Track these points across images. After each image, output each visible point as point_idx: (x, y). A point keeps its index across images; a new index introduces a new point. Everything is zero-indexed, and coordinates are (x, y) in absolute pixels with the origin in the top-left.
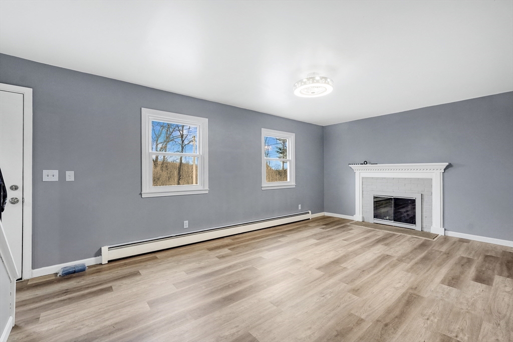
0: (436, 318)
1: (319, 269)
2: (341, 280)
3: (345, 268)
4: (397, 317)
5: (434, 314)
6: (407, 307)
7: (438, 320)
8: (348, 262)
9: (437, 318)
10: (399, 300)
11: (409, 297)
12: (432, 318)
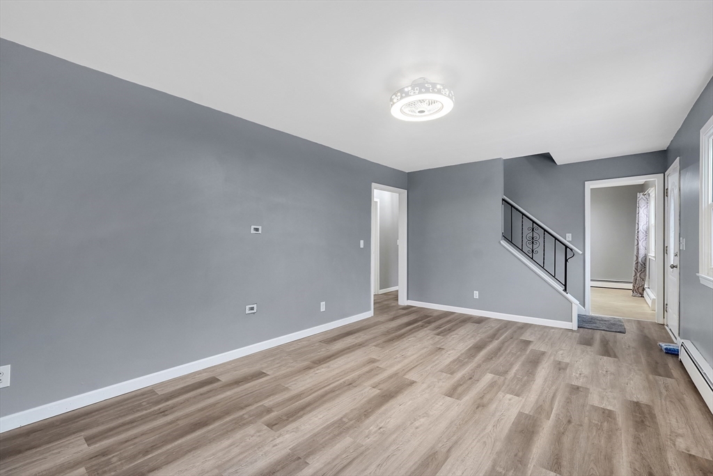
1: (412, 383)
2: (384, 370)
3: (373, 387)
8: (365, 399)
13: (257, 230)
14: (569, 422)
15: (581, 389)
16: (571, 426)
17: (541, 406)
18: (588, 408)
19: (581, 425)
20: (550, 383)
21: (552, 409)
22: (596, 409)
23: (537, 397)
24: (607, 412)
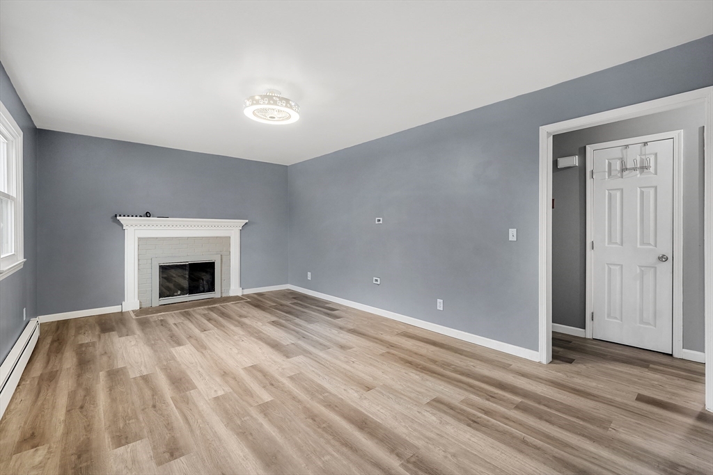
13: (379, 220)
14: (154, 406)
15: (167, 456)
16: (151, 403)
17: (188, 404)
18: (145, 431)
19: (143, 410)
20: (208, 437)
21: (177, 407)
22: (137, 437)
23: (200, 409)
24: (123, 442)
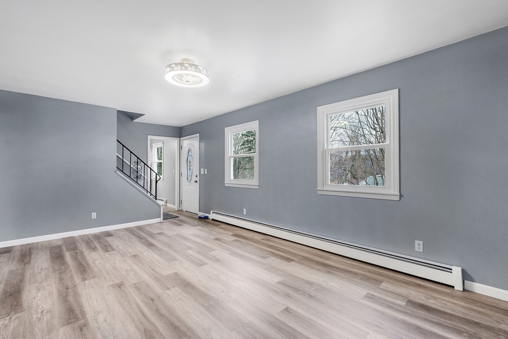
0: (36, 318)
4: (67, 296)
5: (40, 320)
6: (68, 307)
7: (33, 318)
9: (34, 319)
10: (80, 306)
11: (76, 315)
12: (39, 315)
